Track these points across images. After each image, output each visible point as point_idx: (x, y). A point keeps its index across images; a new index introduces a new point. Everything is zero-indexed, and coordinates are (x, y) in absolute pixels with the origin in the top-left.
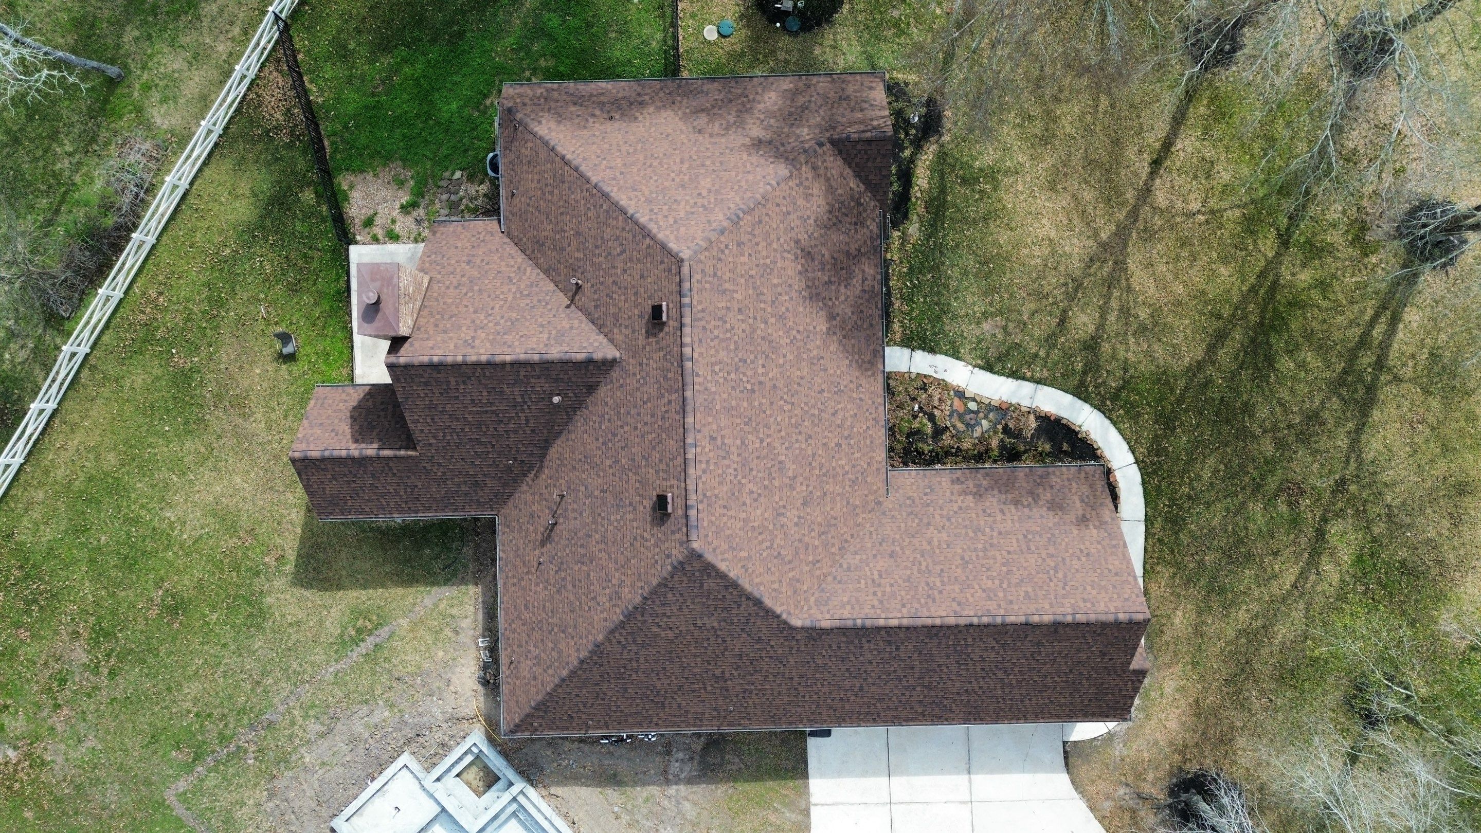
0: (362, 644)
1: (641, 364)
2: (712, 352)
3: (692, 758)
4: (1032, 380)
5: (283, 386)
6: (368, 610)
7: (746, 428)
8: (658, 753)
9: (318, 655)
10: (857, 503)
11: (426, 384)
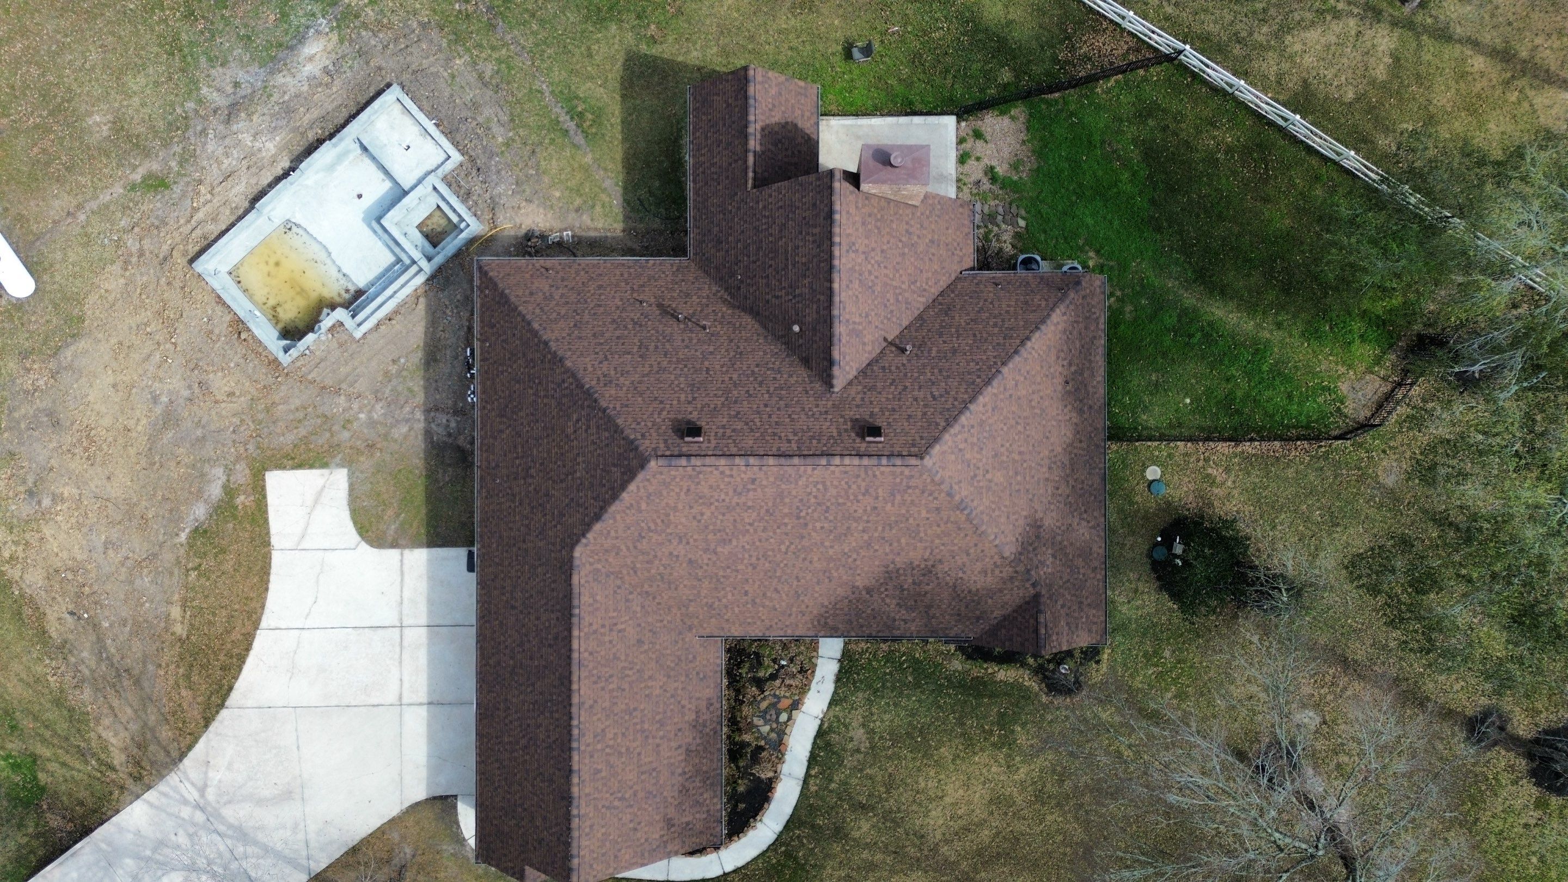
0: (568, 118)
1: (826, 412)
2: (835, 483)
3: (449, 435)
4: (807, 776)
5: (821, 47)
6: (600, 124)
7: (763, 512)
8: (455, 403)
9: (558, 74)
10: (691, 609)
11: (814, 205)
